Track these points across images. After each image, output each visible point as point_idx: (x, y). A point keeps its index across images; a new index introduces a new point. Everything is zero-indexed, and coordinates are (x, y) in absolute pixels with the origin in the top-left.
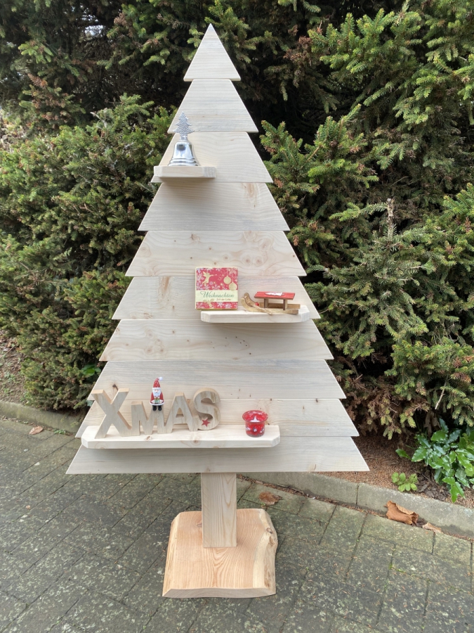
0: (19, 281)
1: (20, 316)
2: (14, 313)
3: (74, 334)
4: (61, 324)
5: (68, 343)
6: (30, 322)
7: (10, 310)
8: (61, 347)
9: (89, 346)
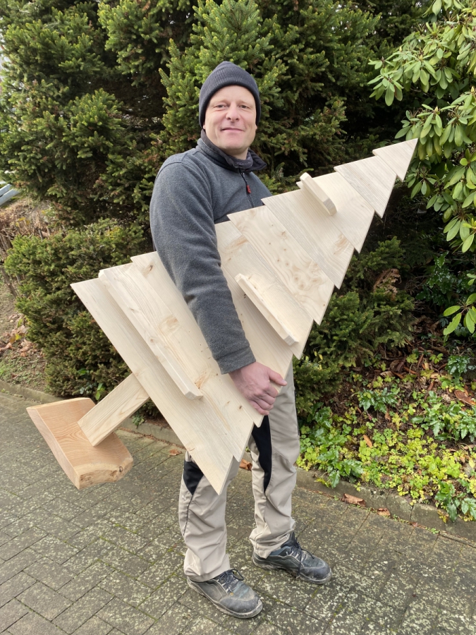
0: (44, 314)
1: (45, 336)
2: (41, 333)
3: (73, 348)
4: (67, 342)
5: (70, 354)
6: (50, 340)
7: (39, 332)
8: (67, 356)
9: (81, 356)
